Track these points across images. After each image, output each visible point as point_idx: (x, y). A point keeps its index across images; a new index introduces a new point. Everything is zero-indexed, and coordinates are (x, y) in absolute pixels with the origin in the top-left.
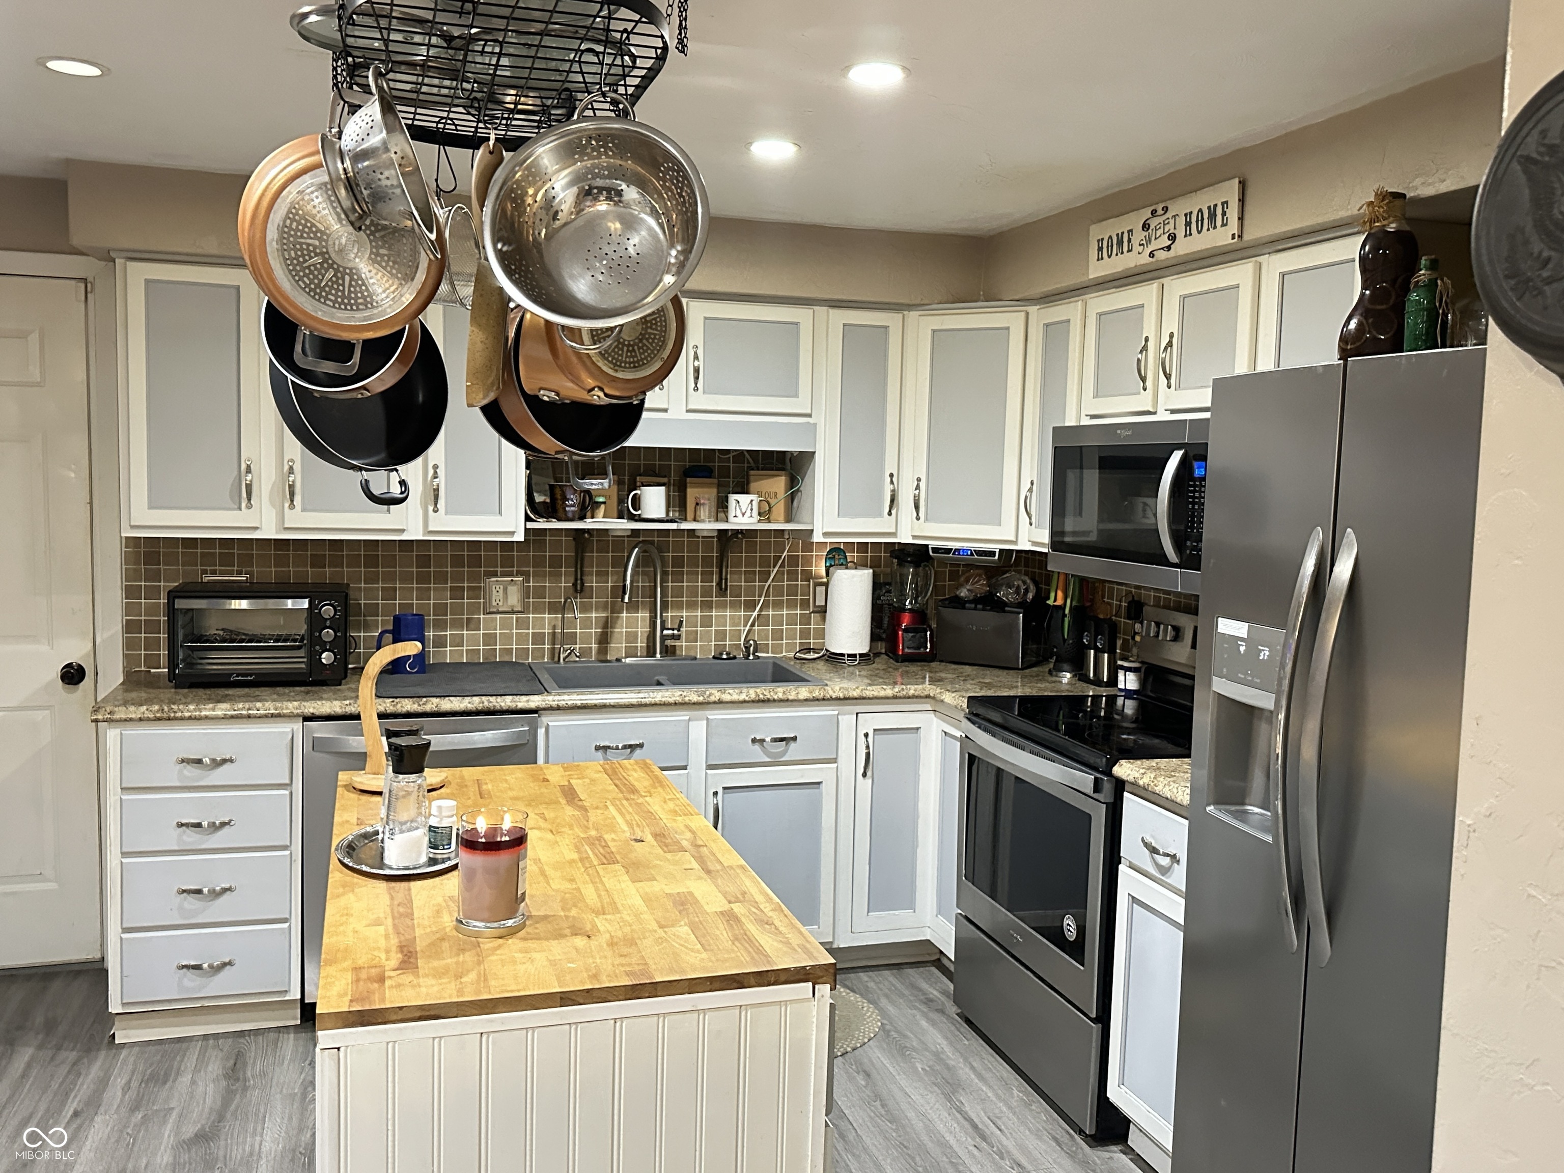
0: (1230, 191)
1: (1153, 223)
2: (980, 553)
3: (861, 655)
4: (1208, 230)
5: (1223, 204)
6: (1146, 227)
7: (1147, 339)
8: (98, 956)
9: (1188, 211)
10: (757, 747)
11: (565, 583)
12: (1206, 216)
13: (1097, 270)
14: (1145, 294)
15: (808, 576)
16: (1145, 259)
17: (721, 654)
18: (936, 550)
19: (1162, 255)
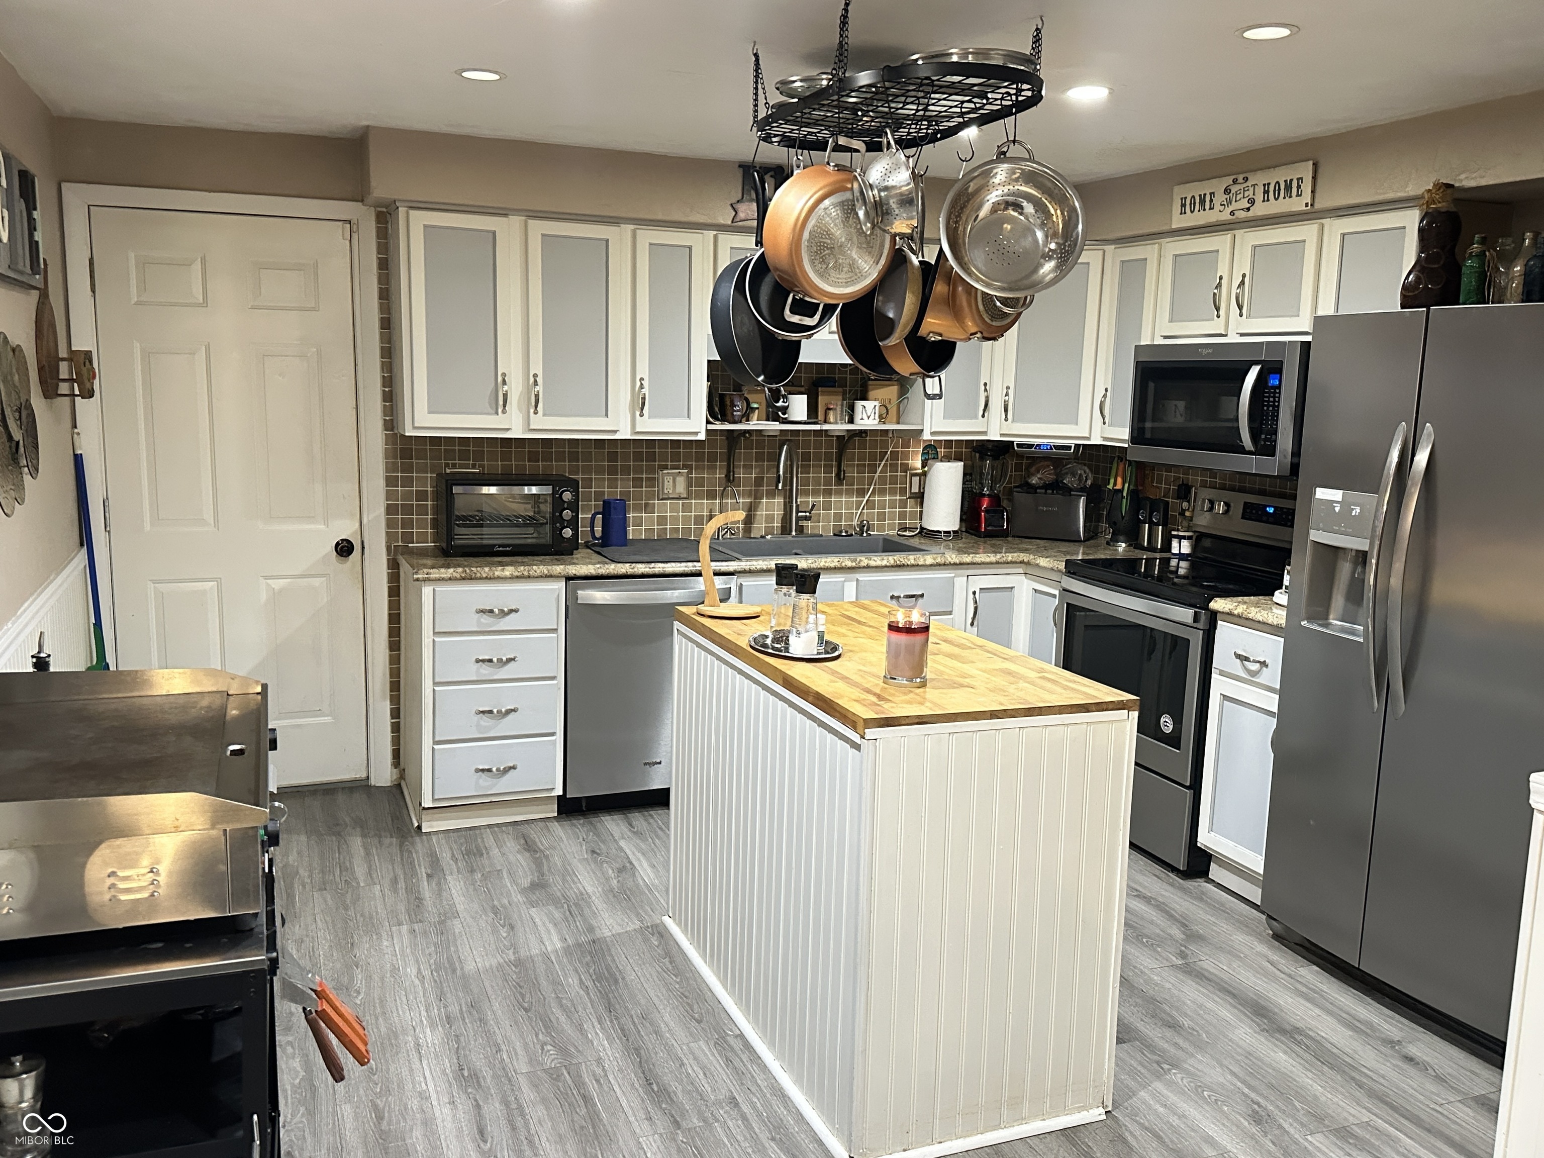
0: (1305, 171)
1: (1234, 189)
2: (1057, 447)
3: (954, 532)
4: (1284, 198)
5: (1298, 179)
6: (1227, 191)
7: (1221, 278)
8: (364, 775)
9: (1266, 182)
10: (894, 602)
11: (719, 475)
12: (1282, 187)
13: (1178, 221)
14: (1220, 242)
15: (906, 468)
16: (1225, 216)
17: (841, 532)
18: (1019, 445)
19: (1242, 215)
